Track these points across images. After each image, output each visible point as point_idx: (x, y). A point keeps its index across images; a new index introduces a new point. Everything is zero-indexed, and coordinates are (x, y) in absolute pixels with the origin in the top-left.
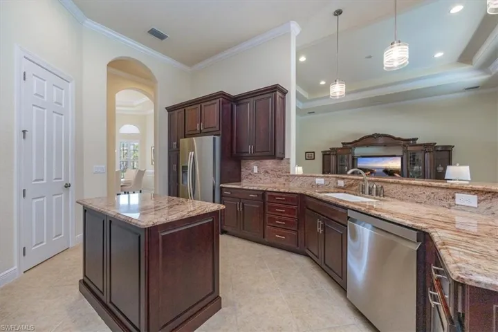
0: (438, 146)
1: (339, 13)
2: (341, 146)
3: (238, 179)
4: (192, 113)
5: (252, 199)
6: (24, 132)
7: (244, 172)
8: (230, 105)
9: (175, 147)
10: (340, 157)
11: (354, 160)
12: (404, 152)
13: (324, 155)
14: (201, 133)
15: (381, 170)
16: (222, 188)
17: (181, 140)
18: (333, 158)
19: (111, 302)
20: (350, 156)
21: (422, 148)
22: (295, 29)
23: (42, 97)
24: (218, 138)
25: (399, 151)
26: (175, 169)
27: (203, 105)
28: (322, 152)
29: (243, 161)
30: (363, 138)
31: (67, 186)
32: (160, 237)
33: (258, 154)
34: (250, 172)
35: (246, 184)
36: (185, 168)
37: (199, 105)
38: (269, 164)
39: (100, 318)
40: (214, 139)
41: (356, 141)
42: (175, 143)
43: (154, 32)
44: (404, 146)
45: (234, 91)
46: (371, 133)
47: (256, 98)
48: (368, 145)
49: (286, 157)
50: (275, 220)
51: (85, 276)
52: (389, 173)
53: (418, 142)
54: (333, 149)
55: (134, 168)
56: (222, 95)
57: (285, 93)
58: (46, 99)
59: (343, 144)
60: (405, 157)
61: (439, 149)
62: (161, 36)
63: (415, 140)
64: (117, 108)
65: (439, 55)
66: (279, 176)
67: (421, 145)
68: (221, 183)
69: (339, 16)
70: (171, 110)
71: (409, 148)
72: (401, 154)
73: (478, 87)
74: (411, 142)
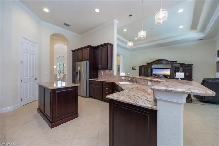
0: (186, 64)
1: (131, 16)
2: (146, 64)
3: (97, 77)
4: (80, 53)
5: (99, 84)
6: (22, 61)
7: (99, 75)
8: (93, 50)
9: (75, 65)
10: (146, 69)
11: (152, 70)
12: (172, 66)
13: (140, 68)
14: (83, 60)
15: (162, 75)
16: (89, 80)
17: (76, 63)
18: (143, 69)
19: (45, 113)
20: (150, 68)
21: (179, 65)
22: (116, 22)
23: (27, 49)
24: (88, 62)
25: (170, 66)
26: (74, 73)
27: (84, 50)
28: (139, 67)
29: (99, 71)
30: (155, 61)
31: (36, 79)
32: (56, 93)
33: (102, 68)
34: (101, 74)
35: (100, 79)
36: (77, 73)
37: (82, 50)
38: (107, 71)
39: (42, 118)
40: (87, 63)
41: (152, 62)
42: (74, 64)
43: (66, 24)
44: (172, 64)
45: (94, 45)
46: (158, 59)
47: (101, 47)
48: (157, 64)
49: (113, 69)
50: (105, 92)
51: (39, 106)
52: (166, 77)
53: (177, 63)
54: (143, 66)
55: (63, 73)
56: (90, 46)
57: (112, 45)
58: (29, 50)
59: (147, 63)
60: (172, 69)
61: (187, 65)
62: (68, 25)
63: (176, 61)
64: (55, 50)
65: (181, 27)
66: (111, 76)
67: (180, 64)
68: (89, 79)
69: (131, 17)
70: (73, 51)
71: (174, 65)
72: (170, 67)
73: (202, 39)
74: (175, 62)
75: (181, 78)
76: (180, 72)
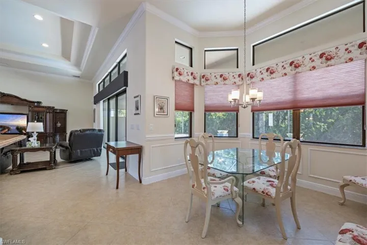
0: (57, 110)
12: (29, 111)
21: (45, 109)
44: (30, 106)
52: (20, 131)
53: (42, 105)
63: (39, 102)
67: (46, 107)
72: (27, 112)
74: (36, 104)
75: (37, 132)
76: (36, 121)
